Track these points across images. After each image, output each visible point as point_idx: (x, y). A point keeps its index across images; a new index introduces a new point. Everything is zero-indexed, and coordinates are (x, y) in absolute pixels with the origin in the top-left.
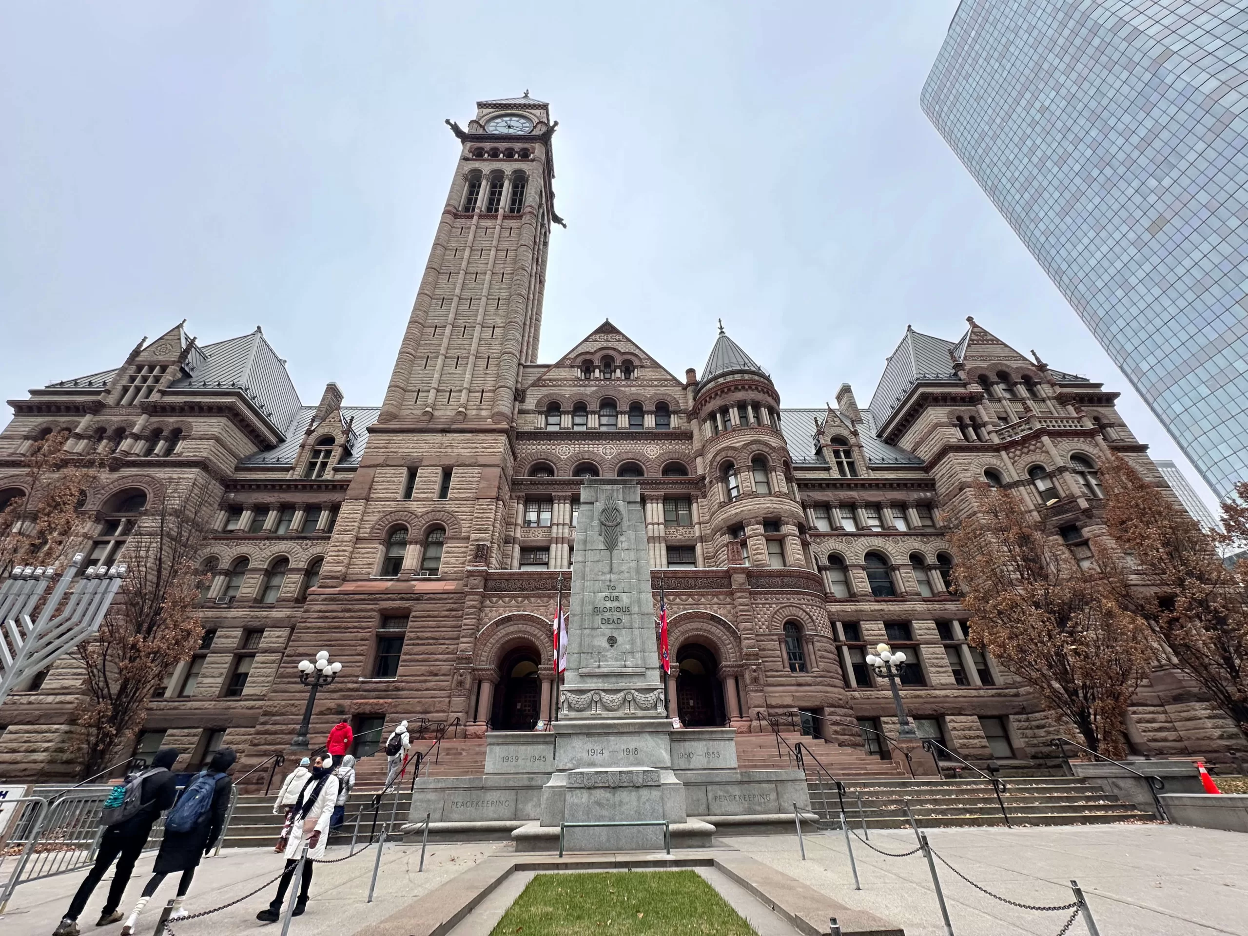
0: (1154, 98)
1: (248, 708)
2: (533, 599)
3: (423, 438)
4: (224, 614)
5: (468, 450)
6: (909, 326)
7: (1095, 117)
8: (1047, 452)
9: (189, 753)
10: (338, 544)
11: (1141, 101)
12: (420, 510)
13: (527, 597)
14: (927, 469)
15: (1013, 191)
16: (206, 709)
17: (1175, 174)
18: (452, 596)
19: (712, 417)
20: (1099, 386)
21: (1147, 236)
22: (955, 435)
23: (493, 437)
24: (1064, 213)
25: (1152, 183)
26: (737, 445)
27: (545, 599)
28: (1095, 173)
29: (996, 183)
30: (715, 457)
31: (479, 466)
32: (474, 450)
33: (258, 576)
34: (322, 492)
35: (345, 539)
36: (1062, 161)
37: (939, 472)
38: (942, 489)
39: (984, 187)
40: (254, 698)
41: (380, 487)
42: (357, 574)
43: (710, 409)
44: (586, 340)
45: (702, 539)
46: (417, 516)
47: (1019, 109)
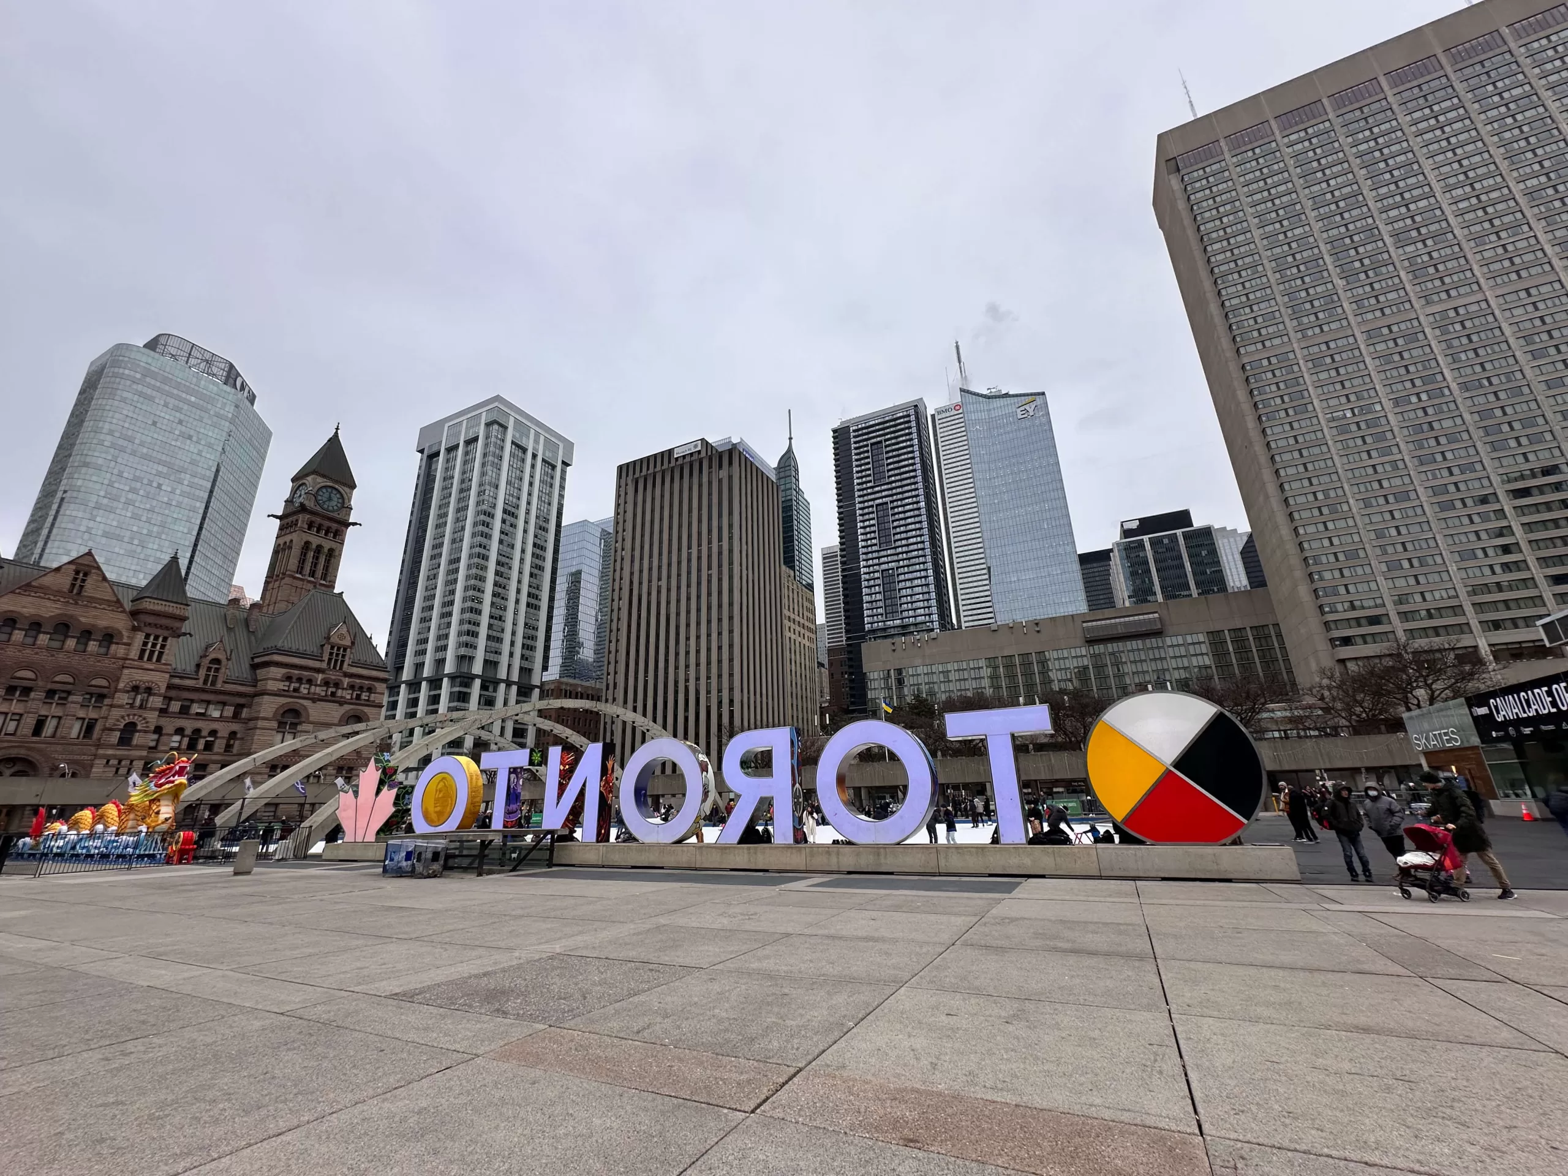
47: (156, 466)
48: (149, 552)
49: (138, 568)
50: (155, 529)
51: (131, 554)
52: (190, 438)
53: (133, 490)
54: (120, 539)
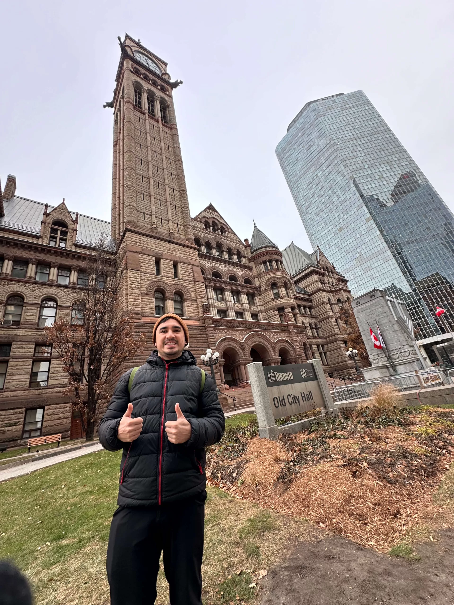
0: (347, 189)
1: (56, 393)
2: (230, 331)
3: (159, 243)
4: (15, 333)
5: (183, 255)
6: (292, 242)
7: (331, 187)
8: (342, 295)
9: (20, 425)
10: (133, 295)
11: (344, 188)
12: (169, 282)
13: (228, 330)
14: (310, 295)
15: (303, 200)
16: (21, 396)
17: (348, 215)
18: (199, 327)
19: (265, 263)
20: (344, 277)
21: (338, 232)
22: (320, 286)
23: (193, 251)
24: (317, 215)
25: (342, 216)
26: (278, 277)
27: (235, 331)
28: (328, 205)
29: (298, 194)
30: (269, 279)
31: (191, 264)
32: (186, 256)
33: (36, 308)
34: (70, 258)
35: (137, 293)
36: (320, 196)
37: (314, 297)
38: (315, 303)
39: (293, 195)
40: (60, 386)
41: (144, 265)
42: (146, 313)
43: (264, 260)
44: (204, 210)
45: (261, 312)
46: (168, 286)
47: (310, 172)
48: (336, 203)
49: (338, 214)
50: (330, 192)
51: (331, 212)
52: (311, 146)
53: (311, 189)
54: (322, 210)
